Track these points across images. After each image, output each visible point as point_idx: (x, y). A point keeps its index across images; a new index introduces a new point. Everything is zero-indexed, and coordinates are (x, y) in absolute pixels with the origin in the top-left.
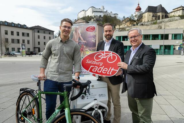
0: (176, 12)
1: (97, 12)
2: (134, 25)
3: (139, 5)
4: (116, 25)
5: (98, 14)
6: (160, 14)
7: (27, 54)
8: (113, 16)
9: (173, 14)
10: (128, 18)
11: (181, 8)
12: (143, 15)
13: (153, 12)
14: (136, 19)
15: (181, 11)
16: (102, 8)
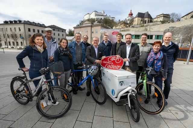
0: (158, 18)
1: (99, 15)
2: (127, 27)
3: (131, 11)
4: (113, 26)
5: (100, 17)
6: (147, 19)
8: (111, 19)
9: (156, 19)
10: (122, 21)
11: (163, 15)
12: (134, 20)
13: (141, 18)
14: (129, 22)
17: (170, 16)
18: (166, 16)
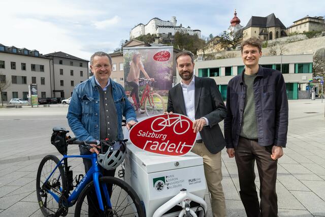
0: (299, 26)
1: (164, 27)
2: (229, 49)
3: (236, 14)
4: (197, 50)
5: (167, 31)
6: (272, 30)
7: (40, 103)
8: (193, 35)
9: (294, 30)
10: (217, 37)
11: (307, 20)
12: (244, 32)
13: (260, 27)
14: (232, 38)
15: (308, 24)
16: (172, 21)
17: (324, 20)
18: (316, 21)
